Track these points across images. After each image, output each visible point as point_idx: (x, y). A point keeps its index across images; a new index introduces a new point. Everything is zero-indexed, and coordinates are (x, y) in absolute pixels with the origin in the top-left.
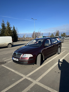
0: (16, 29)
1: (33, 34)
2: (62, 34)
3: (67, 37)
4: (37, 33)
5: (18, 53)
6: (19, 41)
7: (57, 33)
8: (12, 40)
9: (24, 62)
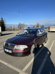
0: (4, 20)
1: (19, 25)
2: (41, 26)
3: (45, 29)
4: (22, 25)
5: (11, 44)
6: (6, 30)
7: (38, 25)
8: (1, 29)
9: (18, 54)
